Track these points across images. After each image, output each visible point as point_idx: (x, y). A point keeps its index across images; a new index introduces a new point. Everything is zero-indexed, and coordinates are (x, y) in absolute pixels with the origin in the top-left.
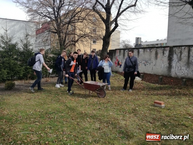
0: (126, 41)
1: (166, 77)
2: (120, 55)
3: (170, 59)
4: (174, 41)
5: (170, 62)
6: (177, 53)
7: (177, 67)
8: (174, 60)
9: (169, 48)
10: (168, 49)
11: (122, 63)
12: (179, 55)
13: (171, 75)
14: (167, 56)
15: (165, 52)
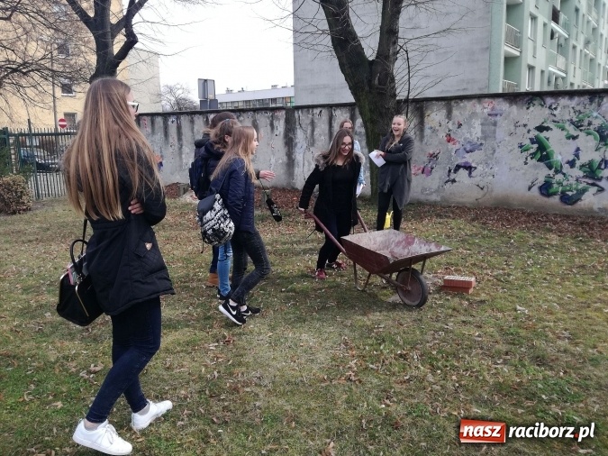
0: (179, 86)
1: (283, 190)
2: (153, 131)
3: (289, 143)
4: (312, 90)
5: (289, 151)
6: (303, 126)
7: (306, 164)
8: (299, 145)
9: (284, 112)
10: (282, 114)
11: (162, 156)
12: (309, 132)
13: (294, 184)
14: (282, 133)
15: (276, 123)
